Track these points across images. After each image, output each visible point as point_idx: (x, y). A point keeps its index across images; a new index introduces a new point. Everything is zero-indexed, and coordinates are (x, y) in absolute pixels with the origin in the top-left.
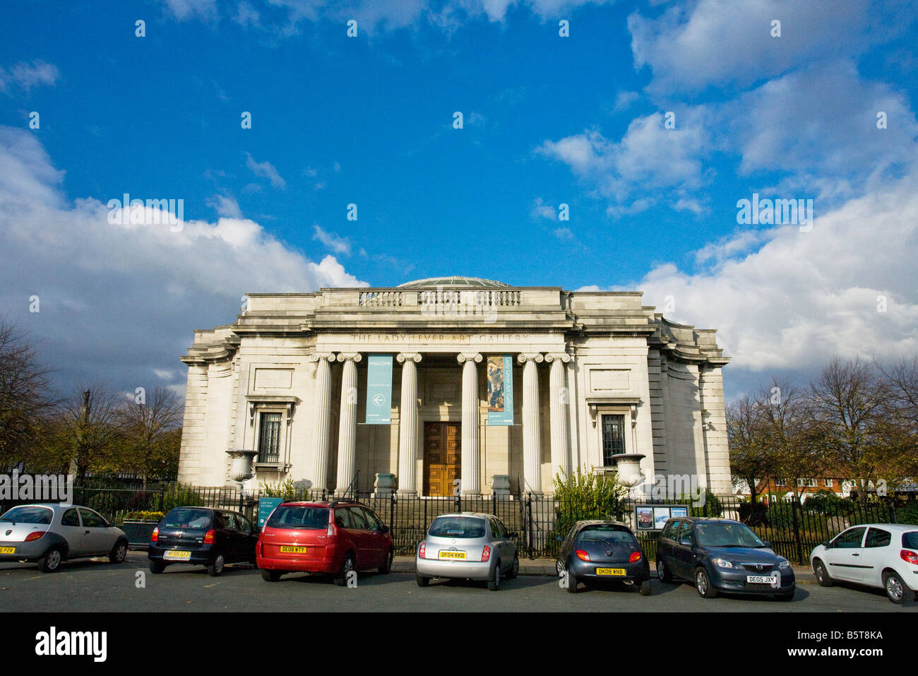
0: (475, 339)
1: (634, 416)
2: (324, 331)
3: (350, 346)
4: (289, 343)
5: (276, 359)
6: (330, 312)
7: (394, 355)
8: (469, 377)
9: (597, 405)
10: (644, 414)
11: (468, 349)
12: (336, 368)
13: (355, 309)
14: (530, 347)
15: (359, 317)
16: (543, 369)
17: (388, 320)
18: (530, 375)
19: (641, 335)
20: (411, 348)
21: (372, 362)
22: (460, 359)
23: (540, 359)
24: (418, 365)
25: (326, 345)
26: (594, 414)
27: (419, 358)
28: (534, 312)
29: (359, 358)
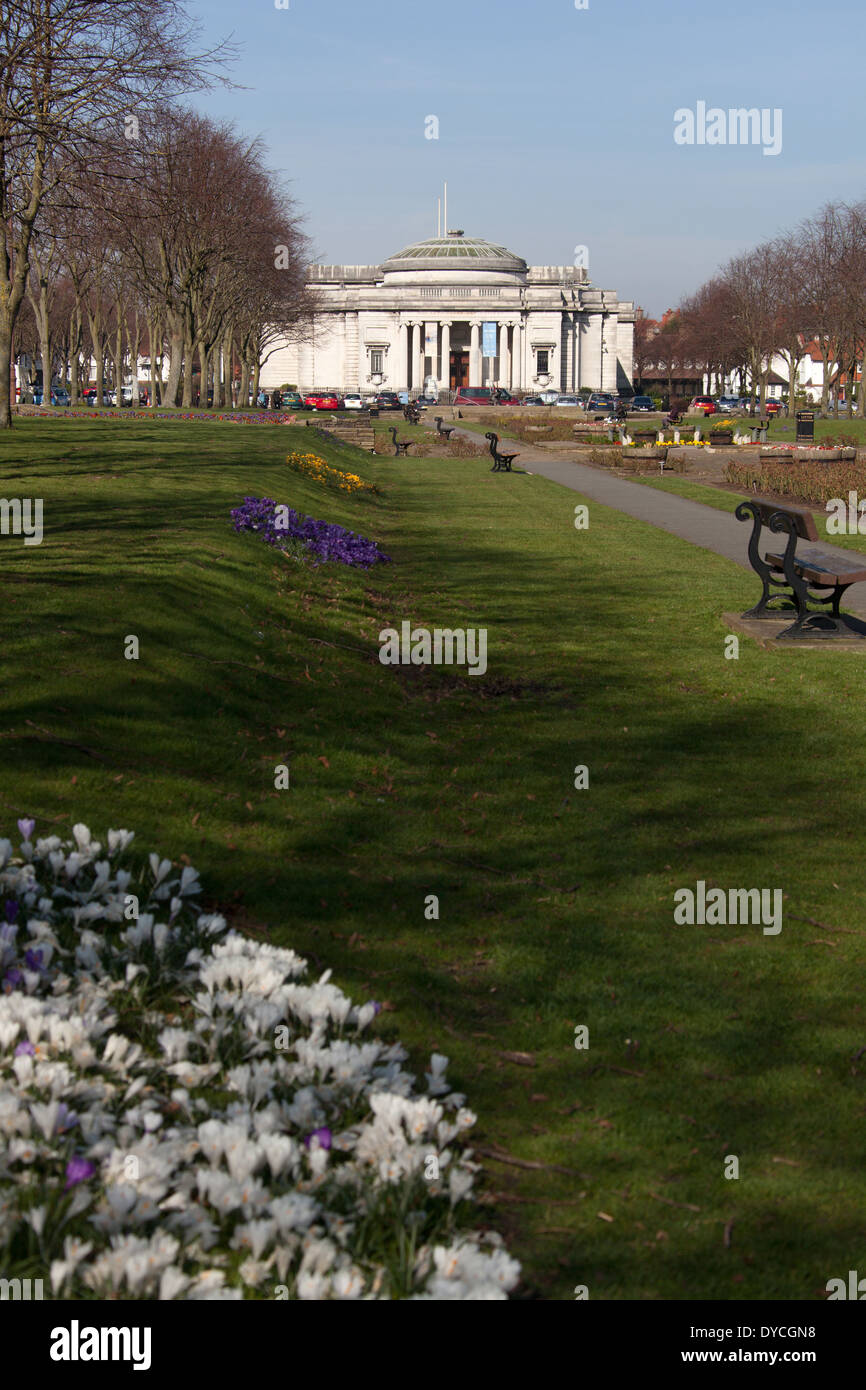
0: (477, 314)
1: (553, 351)
2: (403, 310)
3: (416, 318)
4: (383, 314)
5: (376, 323)
6: (407, 301)
7: (439, 322)
8: (474, 333)
9: (535, 346)
10: (558, 351)
11: (474, 319)
12: (410, 329)
13: (418, 298)
14: (504, 318)
15: (421, 303)
16: (510, 329)
17: (436, 305)
18: (504, 332)
19: (558, 311)
20: (447, 319)
21: (426, 324)
22: (470, 324)
23: (509, 325)
24: (450, 327)
25: (406, 317)
26: (534, 351)
27: (451, 324)
28: (507, 301)
29: (421, 324)
